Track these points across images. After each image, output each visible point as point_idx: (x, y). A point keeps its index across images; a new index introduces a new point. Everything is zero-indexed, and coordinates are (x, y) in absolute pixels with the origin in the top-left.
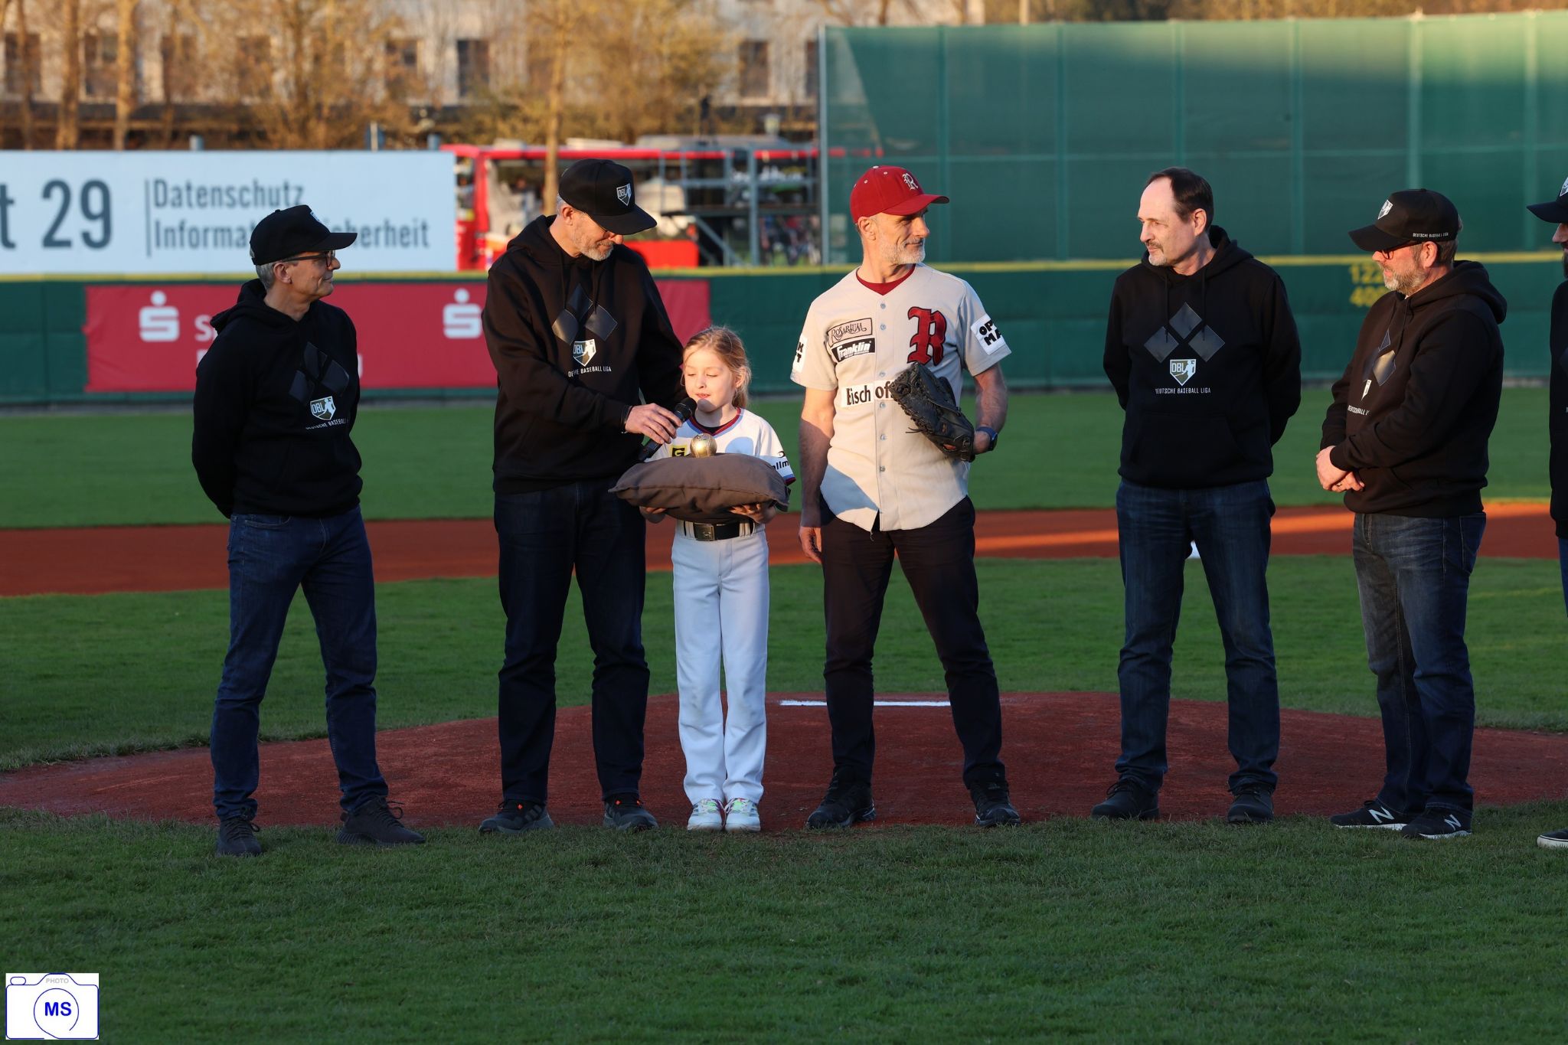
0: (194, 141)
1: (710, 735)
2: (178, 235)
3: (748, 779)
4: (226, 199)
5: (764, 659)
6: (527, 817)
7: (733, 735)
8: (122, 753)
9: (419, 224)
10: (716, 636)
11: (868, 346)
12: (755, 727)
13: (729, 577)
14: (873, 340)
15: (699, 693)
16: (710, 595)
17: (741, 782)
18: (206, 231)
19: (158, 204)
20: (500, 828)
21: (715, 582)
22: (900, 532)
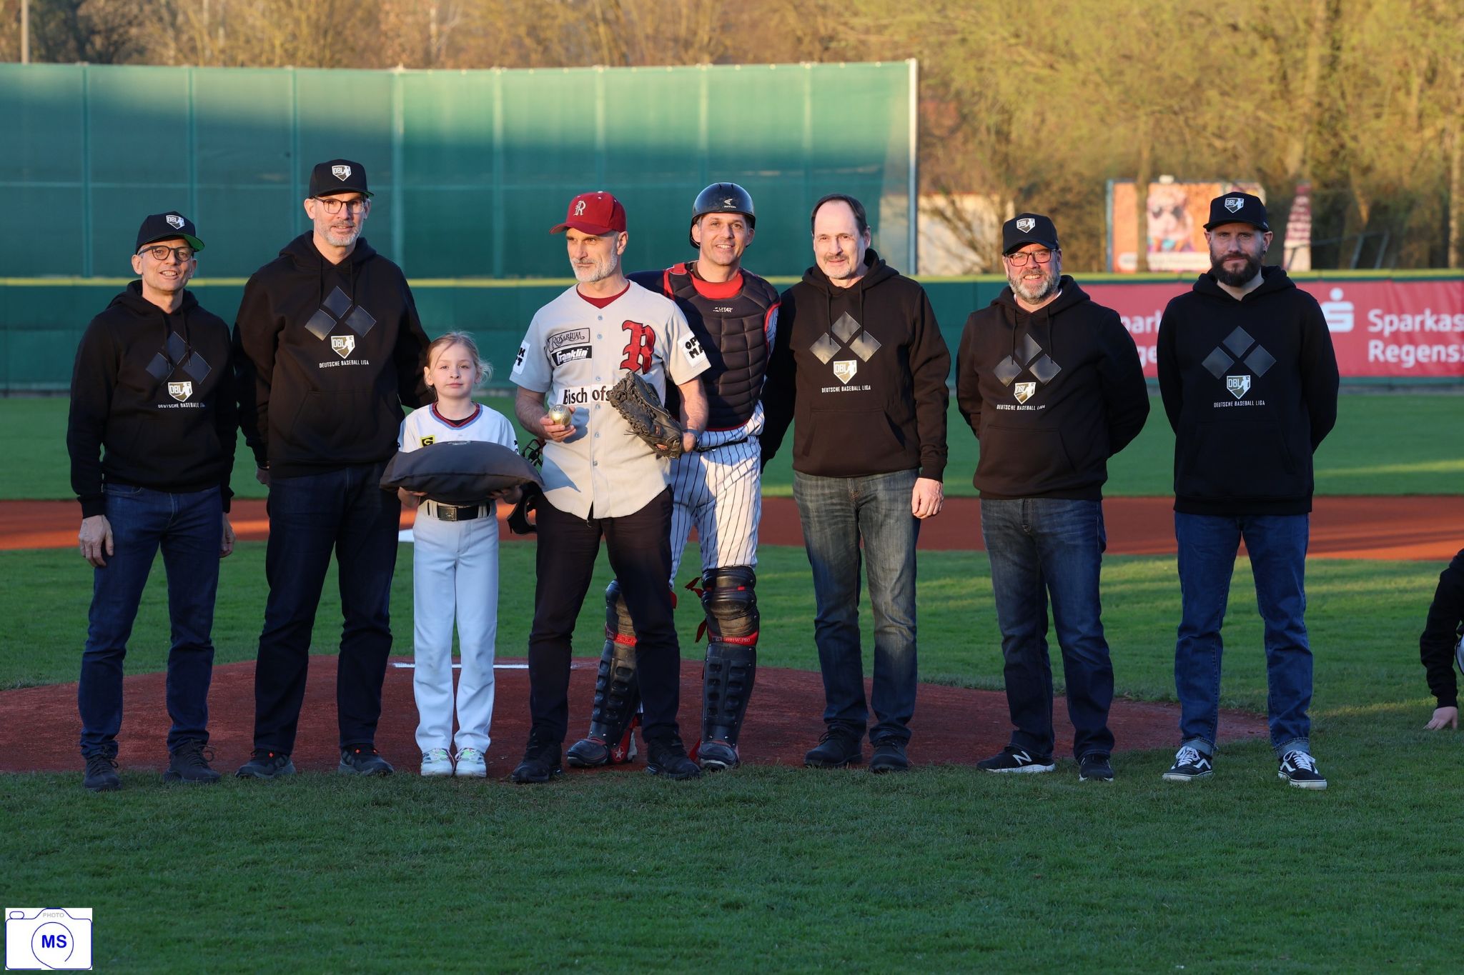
1: (442, 692)
3: (477, 732)
10: (451, 603)
11: (585, 352)
14: (590, 347)
21: (453, 557)
22: (611, 519)
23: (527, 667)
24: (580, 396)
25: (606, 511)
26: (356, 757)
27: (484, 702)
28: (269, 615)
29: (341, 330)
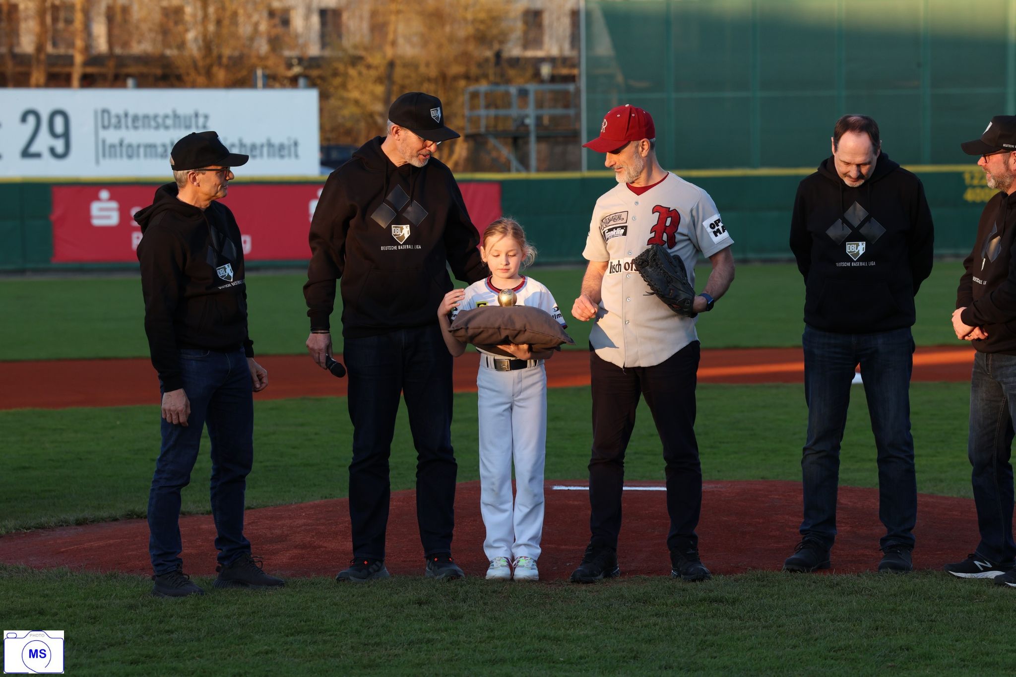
0: (130, 82)
1: (504, 511)
2: (118, 149)
3: (530, 543)
4: (153, 124)
5: (543, 456)
6: (371, 570)
7: (521, 511)
8: (79, 523)
9: (292, 142)
10: (509, 440)
11: (623, 231)
12: (536, 506)
13: (520, 397)
14: (626, 227)
15: (496, 481)
16: (505, 410)
17: (525, 545)
18: (139, 146)
19: (104, 127)
20: (351, 578)
24: (617, 267)
26: (435, 564)
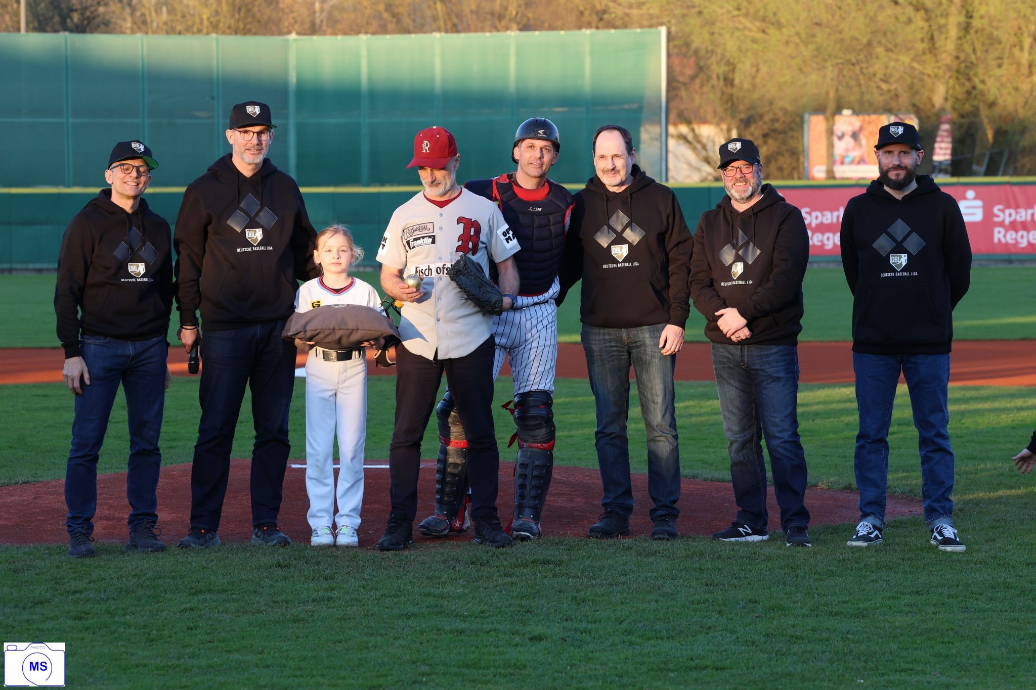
7: (342, 486)
11: (431, 240)
12: (356, 482)
14: (434, 236)
15: (320, 458)
16: (330, 396)
21: (334, 388)
22: (450, 360)
23: (388, 467)
24: (427, 272)
25: (447, 354)
26: (264, 532)
27: (358, 491)
28: (201, 431)
29: (253, 225)
